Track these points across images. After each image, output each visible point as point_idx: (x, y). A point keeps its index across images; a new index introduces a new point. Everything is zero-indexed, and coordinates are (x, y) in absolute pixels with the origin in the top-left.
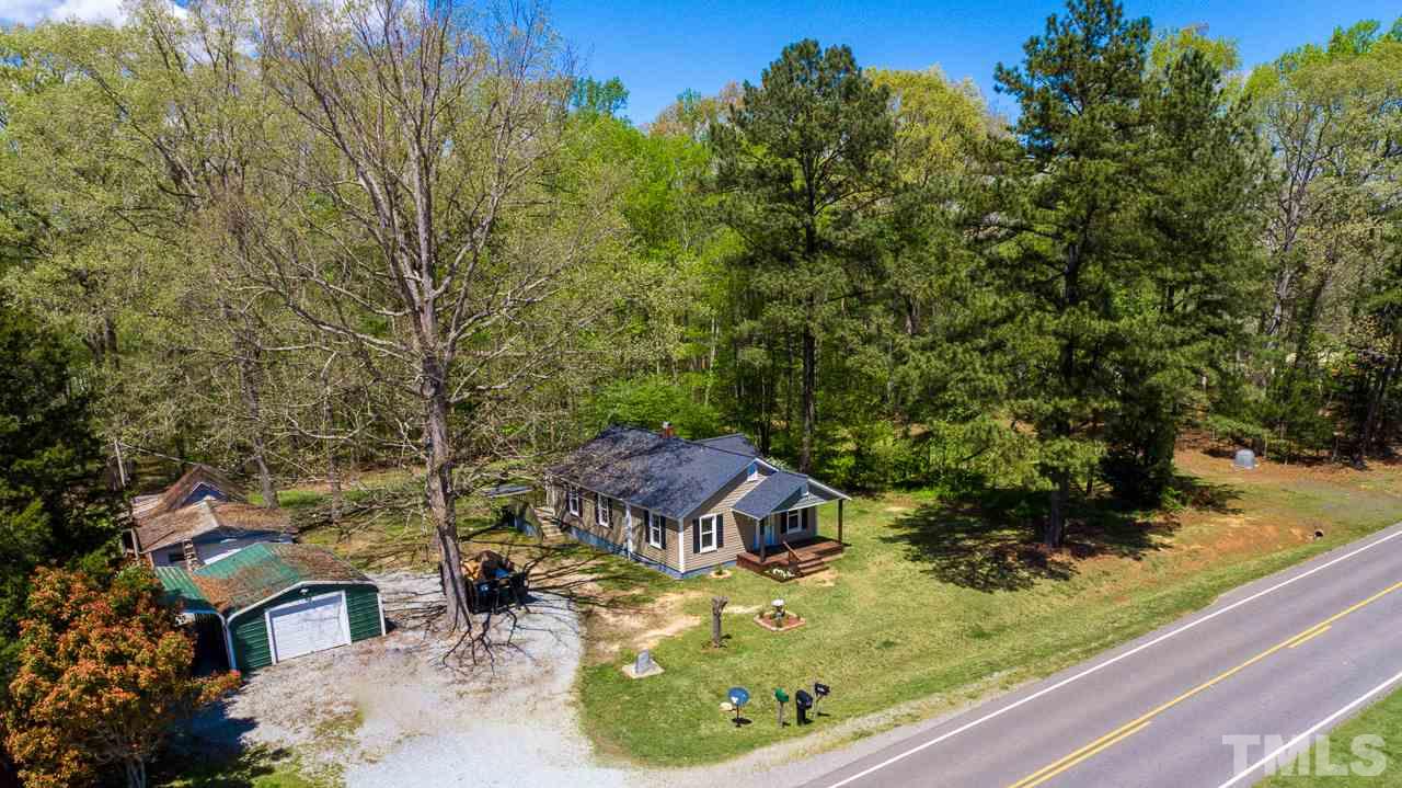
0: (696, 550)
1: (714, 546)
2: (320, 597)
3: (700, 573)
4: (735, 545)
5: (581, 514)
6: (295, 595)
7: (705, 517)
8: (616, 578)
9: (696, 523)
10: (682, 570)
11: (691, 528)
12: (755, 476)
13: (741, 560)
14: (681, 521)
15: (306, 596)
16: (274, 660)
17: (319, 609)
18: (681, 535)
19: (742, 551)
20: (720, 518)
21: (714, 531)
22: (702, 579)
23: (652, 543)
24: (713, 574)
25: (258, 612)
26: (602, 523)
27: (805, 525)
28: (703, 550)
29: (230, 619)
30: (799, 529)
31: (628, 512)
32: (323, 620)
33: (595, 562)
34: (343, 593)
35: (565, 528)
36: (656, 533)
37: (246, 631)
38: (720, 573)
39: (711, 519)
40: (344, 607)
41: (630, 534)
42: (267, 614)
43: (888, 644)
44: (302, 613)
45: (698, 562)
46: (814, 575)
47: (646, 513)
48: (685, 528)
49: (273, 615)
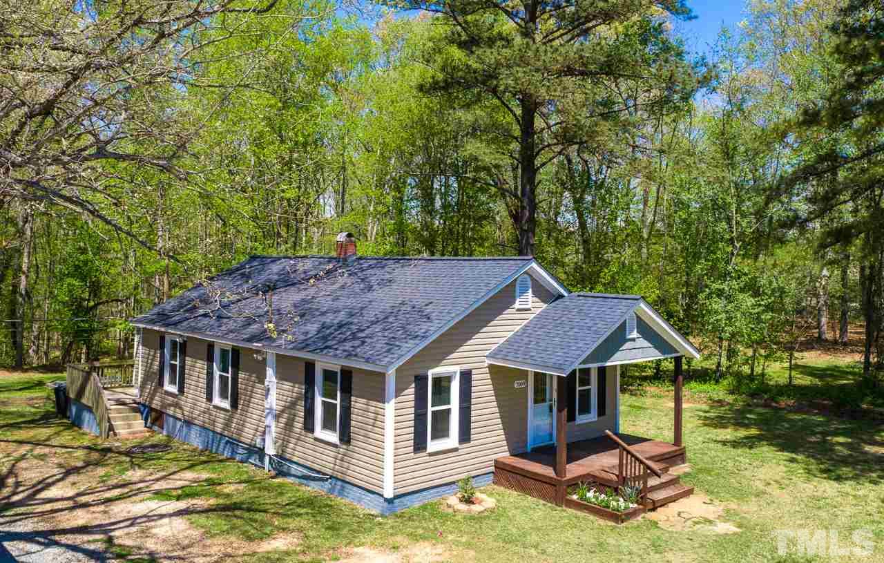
0: (420, 445)
1: (452, 440)
3: (429, 497)
4: (492, 439)
5: (181, 390)
7: (438, 371)
8: (228, 509)
9: (421, 380)
10: (389, 494)
11: (411, 395)
12: (527, 301)
13: (503, 473)
14: (391, 373)
18: (390, 408)
19: (504, 454)
20: (466, 377)
21: (455, 406)
22: (432, 511)
23: (320, 432)
24: (453, 500)
26: (217, 400)
27: (602, 411)
28: (433, 446)
30: (592, 417)
31: (270, 372)
33: (189, 475)
35: (155, 417)
36: (329, 410)
38: (468, 500)
39: (449, 379)
41: (270, 421)
45: (424, 471)
47: (310, 367)
48: (398, 392)
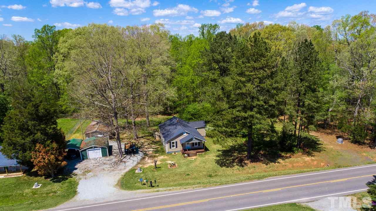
0: (170, 148)
1: (175, 148)
2: (96, 149)
3: (171, 153)
4: (180, 148)
6: (91, 148)
7: (172, 141)
10: (167, 152)
11: (169, 143)
12: (185, 134)
15: (94, 148)
16: (88, 158)
17: (96, 151)
18: (167, 145)
19: (182, 150)
20: (176, 142)
21: (175, 144)
24: (173, 153)
25: (86, 150)
27: (199, 145)
28: (172, 148)
29: (81, 151)
30: (197, 146)
32: (97, 152)
33: (158, 146)
34: (100, 148)
37: (83, 153)
38: (175, 153)
39: (174, 142)
40: (101, 151)
42: (87, 150)
43: (188, 175)
44: (93, 151)
46: (192, 157)
48: (167, 143)
49: (88, 151)
